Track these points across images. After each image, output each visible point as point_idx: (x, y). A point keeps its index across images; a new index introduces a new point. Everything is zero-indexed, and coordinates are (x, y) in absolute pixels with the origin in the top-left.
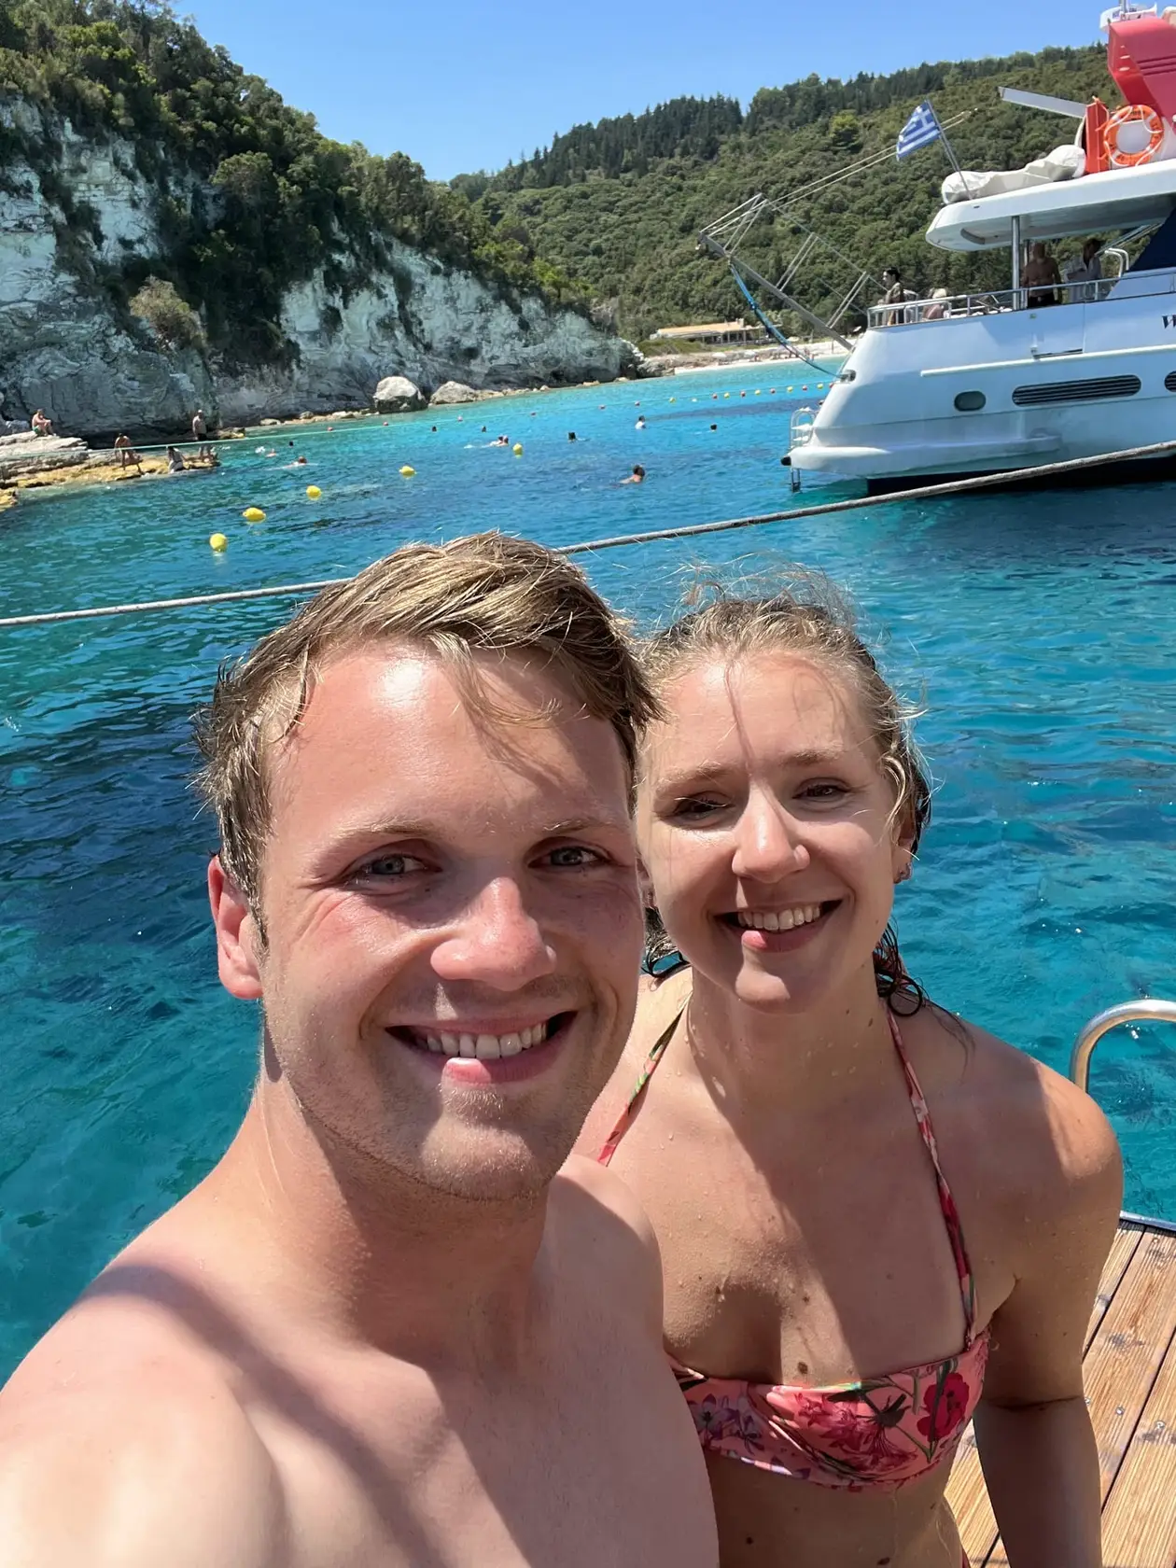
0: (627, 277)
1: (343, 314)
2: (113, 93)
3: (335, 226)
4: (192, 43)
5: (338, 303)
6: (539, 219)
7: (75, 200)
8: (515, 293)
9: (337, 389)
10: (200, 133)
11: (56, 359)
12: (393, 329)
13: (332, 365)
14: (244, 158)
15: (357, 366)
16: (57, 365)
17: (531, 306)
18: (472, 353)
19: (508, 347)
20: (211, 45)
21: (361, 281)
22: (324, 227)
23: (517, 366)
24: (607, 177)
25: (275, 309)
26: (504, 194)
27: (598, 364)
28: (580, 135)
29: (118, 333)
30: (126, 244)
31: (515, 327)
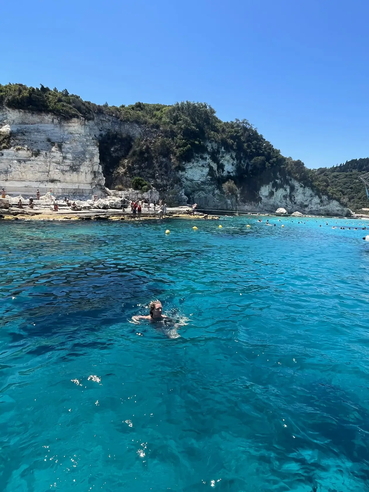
0: (358, 195)
1: (275, 193)
2: (234, 142)
3: (278, 174)
4: (255, 133)
5: (274, 190)
6: (337, 179)
7: (220, 163)
8: (321, 194)
9: (270, 209)
10: (251, 151)
11: (203, 193)
12: (287, 198)
13: (269, 204)
14: (259, 157)
15: (276, 205)
16: (202, 194)
17: (325, 197)
18: (306, 206)
19: (316, 206)
20: (259, 134)
21: (281, 186)
22: (275, 174)
23: (317, 211)
24: (358, 171)
25: (259, 189)
26: (330, 173)
27: (339, 213)
28: (354, 161)
29: (217, 190)
30: (229, 172)
31: (319, 201)
